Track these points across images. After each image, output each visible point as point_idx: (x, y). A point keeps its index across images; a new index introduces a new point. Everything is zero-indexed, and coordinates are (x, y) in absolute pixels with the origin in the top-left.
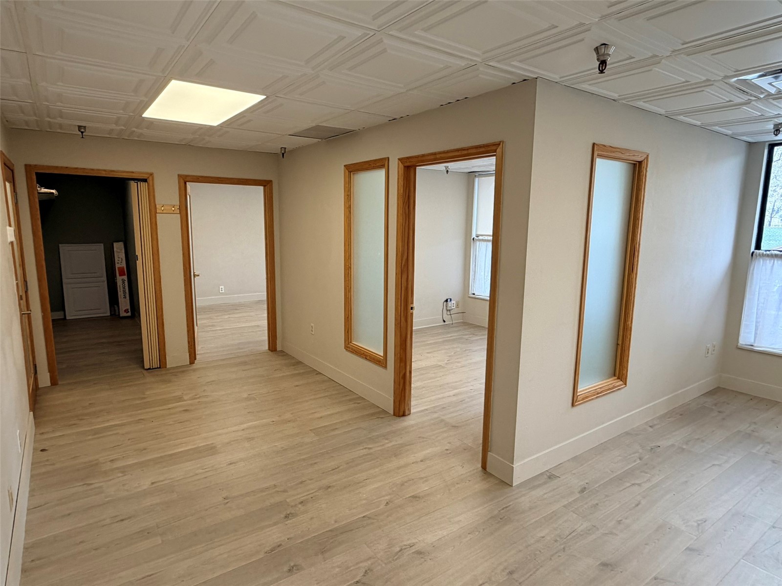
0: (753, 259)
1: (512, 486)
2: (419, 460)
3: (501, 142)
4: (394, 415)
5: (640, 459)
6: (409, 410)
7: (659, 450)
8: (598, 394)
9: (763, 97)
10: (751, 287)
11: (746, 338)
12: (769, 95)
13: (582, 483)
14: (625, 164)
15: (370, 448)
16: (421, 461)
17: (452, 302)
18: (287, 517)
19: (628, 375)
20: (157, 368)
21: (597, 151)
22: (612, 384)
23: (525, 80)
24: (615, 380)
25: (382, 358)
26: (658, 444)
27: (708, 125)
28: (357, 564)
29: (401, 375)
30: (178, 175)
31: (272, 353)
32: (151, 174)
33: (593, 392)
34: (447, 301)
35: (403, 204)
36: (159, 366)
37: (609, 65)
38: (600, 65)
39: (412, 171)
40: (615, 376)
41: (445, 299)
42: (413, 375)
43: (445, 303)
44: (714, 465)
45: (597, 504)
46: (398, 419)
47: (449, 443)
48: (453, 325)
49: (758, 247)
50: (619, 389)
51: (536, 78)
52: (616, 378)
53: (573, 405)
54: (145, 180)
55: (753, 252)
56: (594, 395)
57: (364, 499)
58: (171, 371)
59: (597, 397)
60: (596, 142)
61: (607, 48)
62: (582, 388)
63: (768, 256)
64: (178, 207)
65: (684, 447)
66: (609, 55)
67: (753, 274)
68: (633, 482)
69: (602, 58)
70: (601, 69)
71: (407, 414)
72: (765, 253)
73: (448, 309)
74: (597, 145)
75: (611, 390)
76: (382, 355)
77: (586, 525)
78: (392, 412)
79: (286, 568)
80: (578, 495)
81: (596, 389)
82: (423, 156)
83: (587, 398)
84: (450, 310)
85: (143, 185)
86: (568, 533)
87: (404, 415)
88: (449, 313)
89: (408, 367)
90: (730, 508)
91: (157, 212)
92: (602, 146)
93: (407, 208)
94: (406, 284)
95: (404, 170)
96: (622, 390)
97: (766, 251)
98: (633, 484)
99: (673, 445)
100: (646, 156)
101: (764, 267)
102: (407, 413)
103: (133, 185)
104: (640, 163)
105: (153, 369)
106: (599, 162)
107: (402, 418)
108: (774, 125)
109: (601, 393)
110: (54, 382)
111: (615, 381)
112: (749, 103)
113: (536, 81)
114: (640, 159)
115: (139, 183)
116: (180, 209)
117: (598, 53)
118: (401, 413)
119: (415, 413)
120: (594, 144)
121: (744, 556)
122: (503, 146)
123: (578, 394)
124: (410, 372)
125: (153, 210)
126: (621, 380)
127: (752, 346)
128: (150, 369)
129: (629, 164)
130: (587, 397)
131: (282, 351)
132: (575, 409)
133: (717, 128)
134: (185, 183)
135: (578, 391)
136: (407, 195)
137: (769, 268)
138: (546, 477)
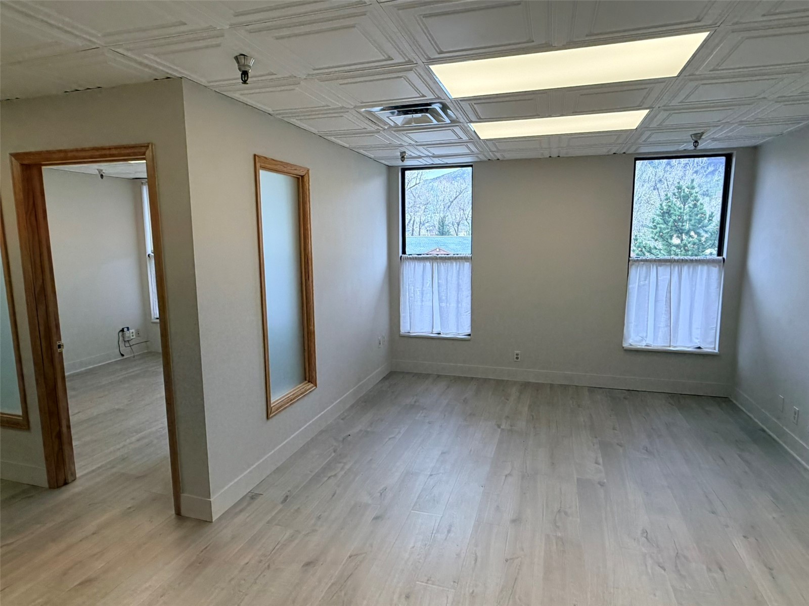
0: (402, 262)
1: (212, 522)
2: (90, 533)
3: (149, 144)
4: (50, 487)
5: (335, 452)
6: (74, 474)
7: (349, 438)
8: (291, 401)
9: (388, 128)
10: (403, 285)
11: (405, 328)
12: (390, 127)
13: (284, 493)
14: (290, 177)
16: (94, 534)
17: (131, 331)
19: (317, 377)
21: (260, 163)
22: (304, 388)
23: (169, 78)
24: (306, 383)
25: (21, 418)
26: (349, 433)
27: (355, 148)
29: (54, 435)
33: (286, 400)
34: (122, 330)
35: (26, 213)
37: (251, 77)
38: (242, 75)
39: (35, 172)
40: (306, 380)
41: (121, 329)
42: (73, 431)
43: (121, 334)
44: (390, 439)
45: (299, 508)
46: (57, 492)
47: (133, 499)
48: (136, 358)
49: (404, 252)
50: (311, 392)
51: (181, 78)
52: (307, 382)
53: (268, 418)
55: (401, 257)
56: (288, 403)
60: (257, 154)
61: (247, 59)
62: (275, 398)
63: (410, 258)
65: (369, 430)
66: (250, 67)
67: (403, 273)
68: (329, 475)
69: (243, 69)
70: (243, 79)
71: (70, 481)
72: (409, 256)
73: (126, 339)
74: (258, 156)
75: (303, 394)
76: (20, 413)
77: (289, 533)
78: (46, 485)
80: (280, 507)
81: (288, 397)
82: (48, 152)
83: (282, 407)
84: (128, 341)
86: (271, 548)
87: (66, 483)
88: (127, 345)
89: (64, 423)
90: (402, 471)
92: (263, 158)
93: (33, 218)
95: (23, 171)
96: (314, 392)
97: (409, 255)
98: (329, 477)
99: (361, 431)
100: (306, 171)
101: (409, 268)
102: (70, 478)
104: (302, 177)
106: (262, 173)
107: (64, 488)
108: (401, 153)
109: (294, 399)
111: (305, 385)
112: (379, 132)
113: (181, 81)
114: (302, 174)
117: (238, 62)
119: (80, 477)
120: (255, 155)
121: (413, 508)
122: (152, 148)
123: (272, 406)
124: (69, 427)
126: (312, 383)
127: (409, 332)
129: (292, 178)
132: (270, 420)
133: (362, 151)
135: (272, 402)
136: (31, 203)
137: (412, 269)
138: (248, 498)
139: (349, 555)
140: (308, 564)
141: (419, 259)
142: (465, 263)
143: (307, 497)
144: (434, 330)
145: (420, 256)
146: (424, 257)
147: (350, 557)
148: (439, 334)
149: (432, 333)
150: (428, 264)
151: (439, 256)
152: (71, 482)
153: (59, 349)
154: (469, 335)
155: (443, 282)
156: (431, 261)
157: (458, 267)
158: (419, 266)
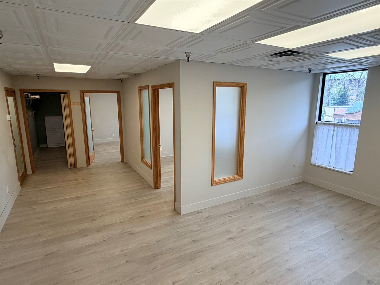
0: (317, 125)
1: (181, 215)
2: (152, 205)
4: (154, 188)
5: (240, 208)
6: (160, 186)
8: (226, 181)
10: (316, 137)
11: (314, 161)
13: (209, 215)
14: (236, 88)
15: (136, 200)
16: (153, 205)
18: (92, 221)
19: (243, 175)
20: (74, 168)
22: (234, 178)
23: (177, 60)
25: (151, 165)
26: (253, 203)
27: (281, 69)
28: (107, 235)
29: (156, 172)
30: (80, 90)
31: (122, 162)
32: (69, 91)
33: (223, 180)
35: (153, 104)
36: (74, 167)
38: (188, 59)
44: (269, 211)
45: (208, 222)
47: (168, 199)
49: (320, 119)
50: (238, 180)
51: (180, 60)
52: (238, 175)
54: (66, 93)
55: (317, 122)
57: (123, 216)
58: (78, 169)
59: (225, 183)
61: (189, 53)
62: (216, 179)
63: (322, 124)
64: (80, 103)
65: (263, 204)
67: (317, 131)
72: (321, 122)
74: (215, 82)
75: (234, 180)
77: (198, 228)
79: (83, 235)
80: (203, 219)
81: (225, 179)
85: (66, 95)
86: (189, 231)
87: (158, 188)
89: (159, 169)
91: (72, 105)
92: (218, 82)
94: (156, 136)
95: (153, 90)
96: (240, 180)
97: (323, 121)
98: (228, 216)
99: (259, 203)
100: (245, 84)
103: (62, 95)
104: (243, 87)
105: (72, 168)
106: (218, 88)
107: (156, 189)
108: (309, 68)
110: (33, 172)
111: (236, 177)
115: (64, 94)
116: (81, 104)
117: (186, 55)
118: (156, 188)
119: (162, 188)
123: (214, 181)
124: (160, 171)
125: (70, 105)
126: (240, 176)
128: (70, 168)
130: (219, 182)
131: (126, 162)
132: (213, 186)
134: (83, 93)
136: (155, 101)
137: (322, 129)
138: (197, 212)
139: (208, 245)
140: (194, 241)
141: (328, 124)
142: (356, 129)
143: (215, 220)
144: (330, 165)
145: (328, 123)
146: (330, 124)
147: (208, 246)
148: (334, 167)
149: (328, 166)
150: (332, 128)
151: (339, 123)
152: (159, 188)
153: (159, 147)
154: (352, 172)
155: (339, 138)
156: (334, 126)
157: (350, 130)
158: (326, 128)
